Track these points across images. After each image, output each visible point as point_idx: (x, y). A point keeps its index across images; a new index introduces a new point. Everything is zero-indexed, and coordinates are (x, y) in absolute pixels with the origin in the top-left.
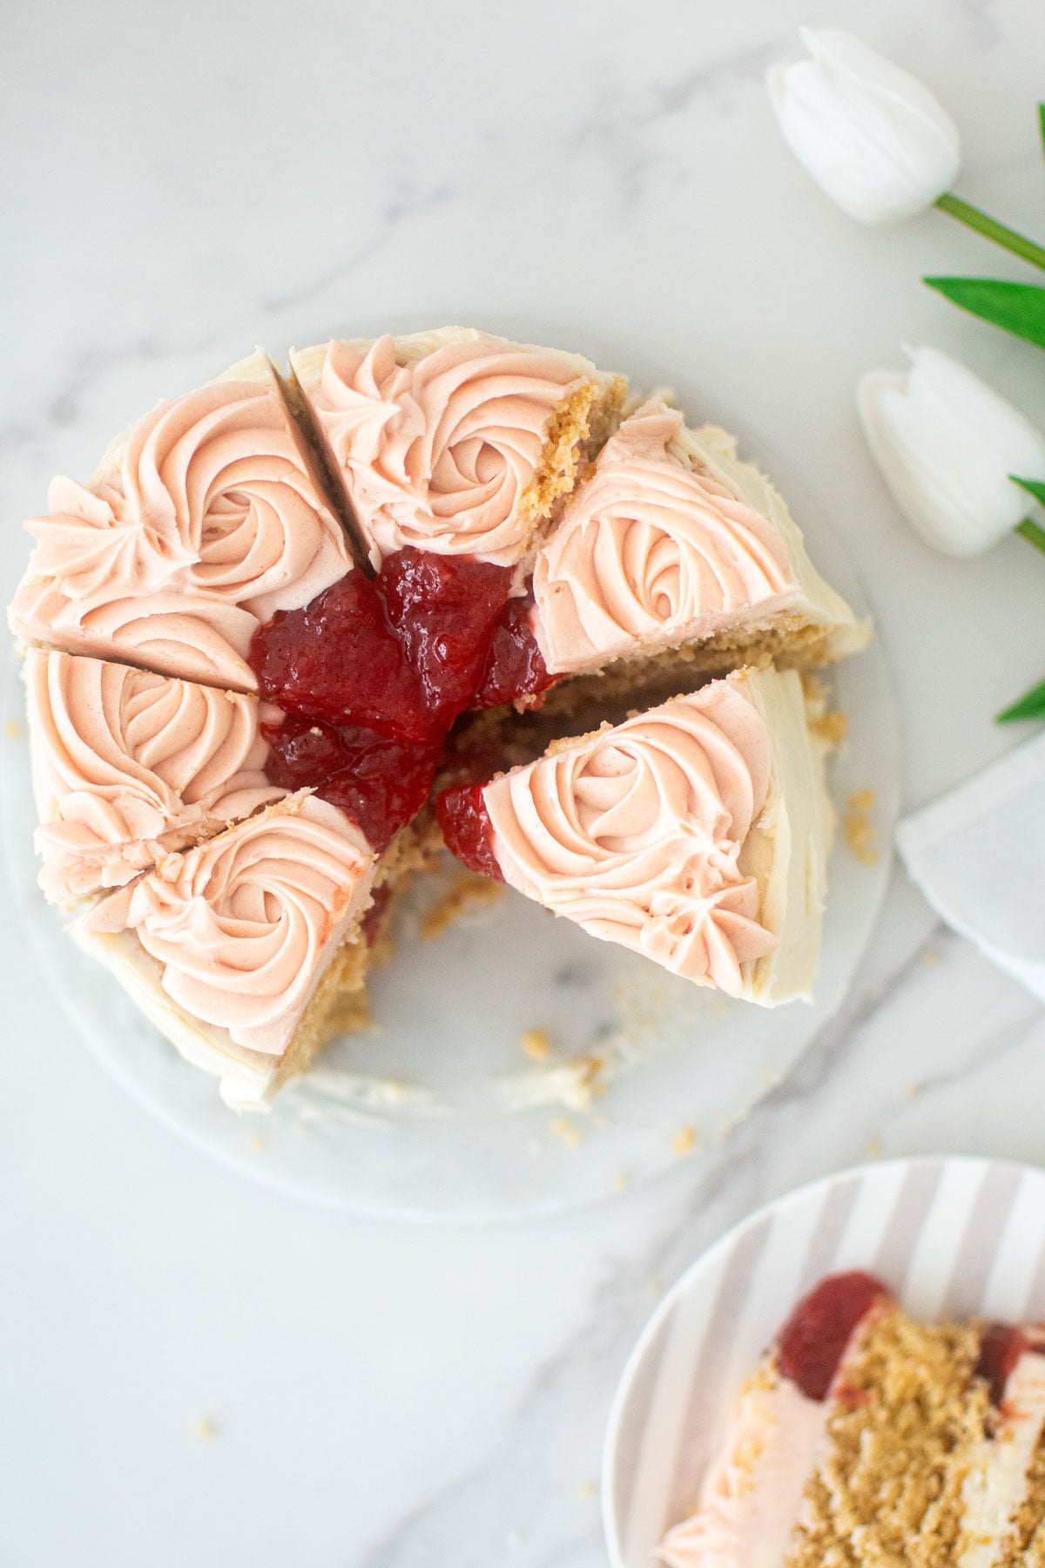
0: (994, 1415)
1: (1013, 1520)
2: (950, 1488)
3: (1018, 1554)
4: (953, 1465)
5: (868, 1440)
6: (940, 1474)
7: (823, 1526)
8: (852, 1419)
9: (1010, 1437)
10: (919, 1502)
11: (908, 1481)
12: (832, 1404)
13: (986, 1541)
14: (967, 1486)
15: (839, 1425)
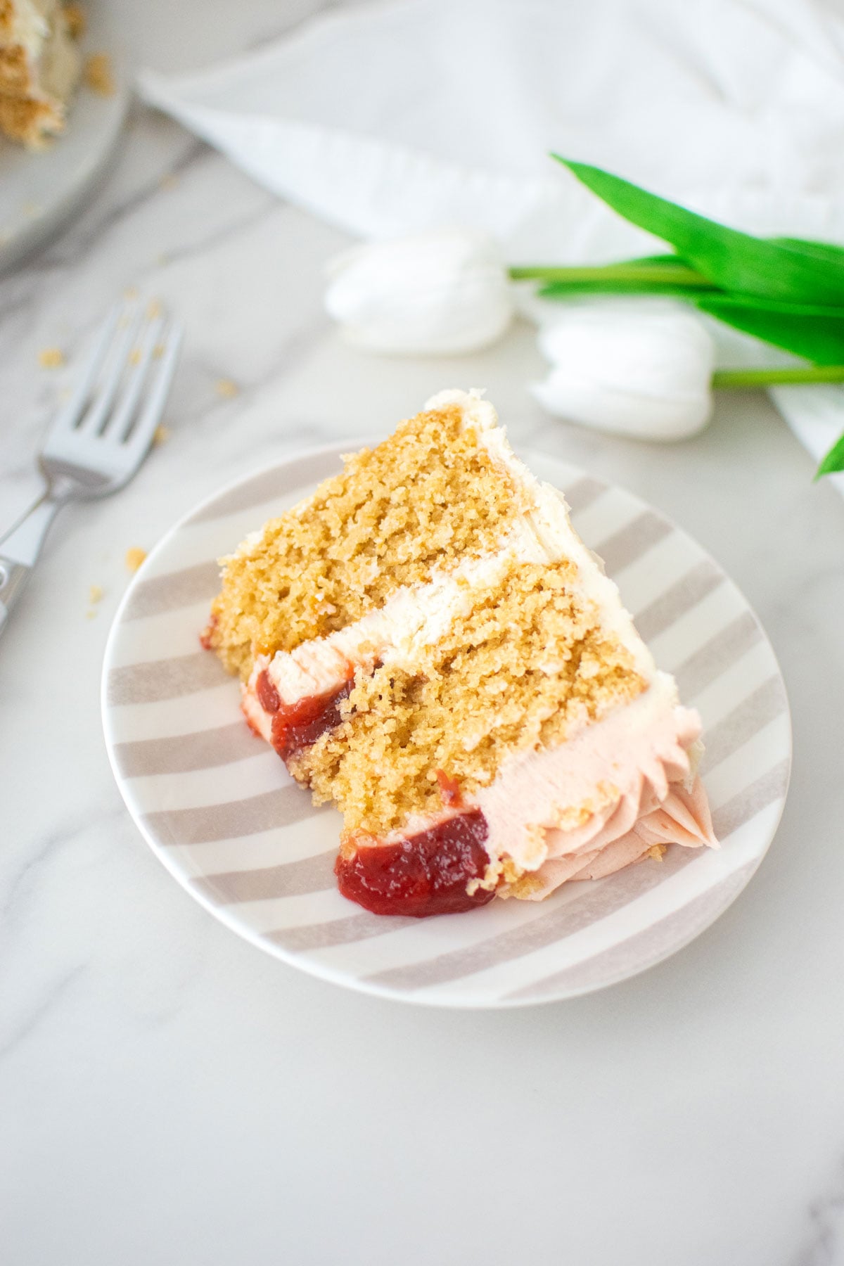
0: (359, 673)
1: (428, 581)
2: (449, 647)
3: (450, 551)
4: (427, 665)
5: (471, 740)
6: (446, 667)
7: (572, 703)
8: (467, 771)
9: (363, 648)
10: (482, 655)
11: (473, 683)
12: (471, 800)
13: (463, 582)
14: (433, 639)
15: (483, 775)
